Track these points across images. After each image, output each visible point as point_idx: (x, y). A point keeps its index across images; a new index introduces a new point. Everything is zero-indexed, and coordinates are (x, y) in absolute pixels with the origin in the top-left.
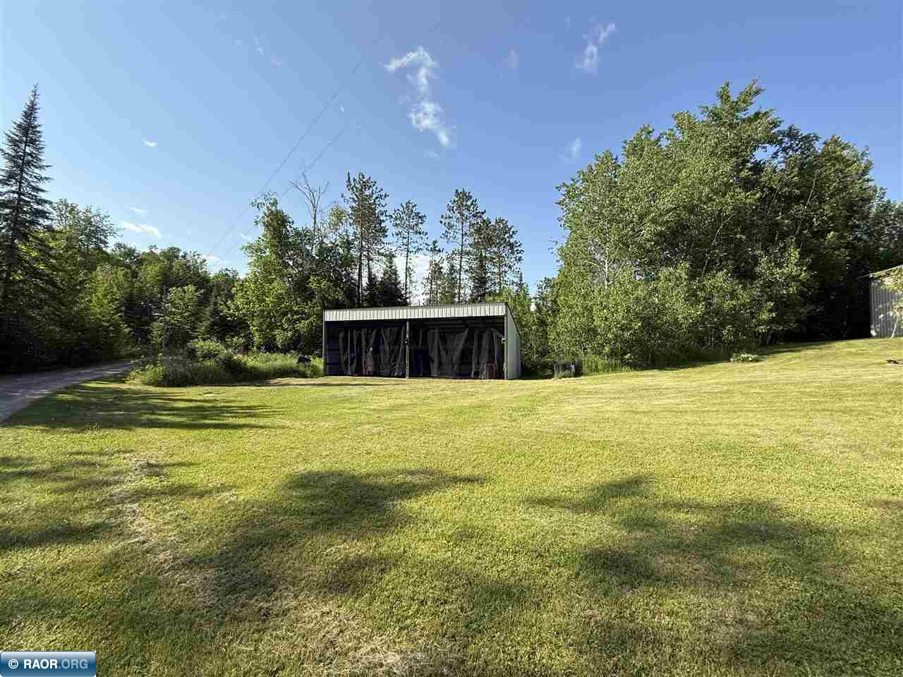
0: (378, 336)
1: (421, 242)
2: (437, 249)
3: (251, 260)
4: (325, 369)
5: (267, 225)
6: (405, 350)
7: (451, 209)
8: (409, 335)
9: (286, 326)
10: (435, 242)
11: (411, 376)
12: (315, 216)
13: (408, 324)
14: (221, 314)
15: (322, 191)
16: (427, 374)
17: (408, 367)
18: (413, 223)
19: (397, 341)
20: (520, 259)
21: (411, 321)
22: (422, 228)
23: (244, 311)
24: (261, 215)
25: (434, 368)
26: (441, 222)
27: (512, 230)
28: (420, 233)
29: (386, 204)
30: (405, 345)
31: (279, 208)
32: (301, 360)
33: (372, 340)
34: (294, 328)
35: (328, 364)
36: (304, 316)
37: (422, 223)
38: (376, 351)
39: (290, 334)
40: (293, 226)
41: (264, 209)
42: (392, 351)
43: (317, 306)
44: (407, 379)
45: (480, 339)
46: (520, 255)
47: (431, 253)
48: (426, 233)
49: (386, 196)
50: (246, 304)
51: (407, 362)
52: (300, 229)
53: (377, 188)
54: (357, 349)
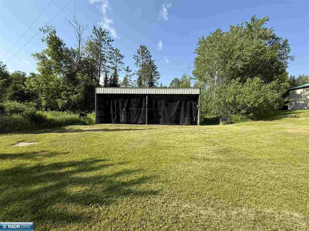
0: (129, 103)
1: (121, 67)
2: (129, 70)
3: (39, 62)
4: (96, 120)
5: (50, 43)
6: (145, 111)
7: (139, 53)
8: (148, 103)
9: (64, 97)
10: (128, 67)
11: (149, 123)
12: (80, 41)
13: (147, 96)
14: (20, 89)
15: (84, 28)
16: (157, 122)
17: (147, 119)
18: (118, 58)
19: (140, 106)
20: (159, 78)
21: (149, 95)
22: (122, 61)
23: (36, 88)
24: (46, 37)
25: (161, 120)
26: (134, 58)
27: (156, 67)
28: (121, 63)
29: (111, 45)
30: (145, 107)
31: (56, 35)
32: (81, 115)
33: (126, 105)
34: (68, 98)
35: (98, 117)
36: (74, 93)
37: (122, 59)
38: (128, 111)
39: (66, 101)
40: (65, 47)
41: (47, 34)
42: (138, 110)
43: (82, 88)
44: (146, 125)
45: (185, 105)
46: (159, 76)
47: (126, 72)
48: (124, 63)
49: (112, 41)
50: (37, 84)
51: (147, 116)
52: (69, 48)
53: (108, 36)
54: (117, 109)
